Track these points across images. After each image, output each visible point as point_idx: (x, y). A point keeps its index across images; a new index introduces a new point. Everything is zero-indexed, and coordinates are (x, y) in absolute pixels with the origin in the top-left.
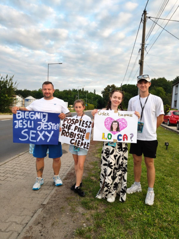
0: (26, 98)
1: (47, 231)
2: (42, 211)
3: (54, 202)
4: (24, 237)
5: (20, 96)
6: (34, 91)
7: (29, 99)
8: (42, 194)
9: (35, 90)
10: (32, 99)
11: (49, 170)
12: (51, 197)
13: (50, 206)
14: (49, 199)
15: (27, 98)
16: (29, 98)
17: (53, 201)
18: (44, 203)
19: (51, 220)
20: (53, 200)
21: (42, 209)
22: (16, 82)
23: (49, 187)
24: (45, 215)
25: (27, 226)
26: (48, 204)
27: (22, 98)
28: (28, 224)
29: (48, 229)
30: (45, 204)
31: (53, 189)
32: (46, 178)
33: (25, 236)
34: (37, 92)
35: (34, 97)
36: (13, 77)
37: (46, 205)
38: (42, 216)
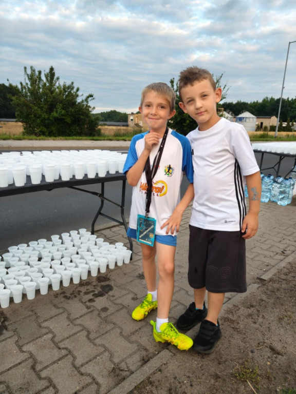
0: (238, 115)
1: (267, 325)
2: (258, 288)
3: (284, 282)
4: (223, 317)
5: (228, 113)
6: (254, 103)
7: (244, 118)
8: (260, 262)
9: (256, 101)
10: (249, 118)
11: (275, 228)
12: (279, 272)
13: (276, 285)
14: (273, 274)
15: (240, 116)
16: (244, 116)
17: (284, 280)
18: (263, 277)
19: (278, 310)
20: (282, 278)
21: (258, 286)
22: (225, 86)
23: (275, 255)
24: (264, 298)
25: (229, 302)
26: (270, 281)
27: (232, 115)
28: (231, 300)
29: (270, 323)
30: (265, 280)
31: (282, 260)
32: (268, 239)
33: (226, 316)
34: (260, 104)
35: (252, 113)
36: (221, 77)
37: (266, 282)
38: (259, 298)
